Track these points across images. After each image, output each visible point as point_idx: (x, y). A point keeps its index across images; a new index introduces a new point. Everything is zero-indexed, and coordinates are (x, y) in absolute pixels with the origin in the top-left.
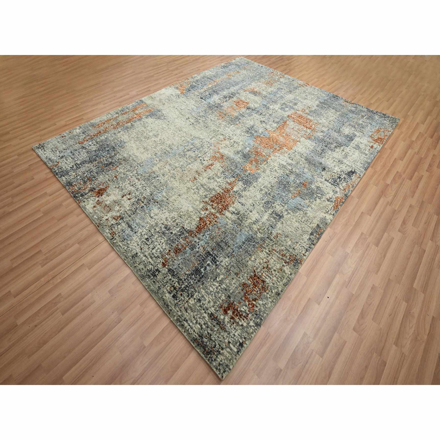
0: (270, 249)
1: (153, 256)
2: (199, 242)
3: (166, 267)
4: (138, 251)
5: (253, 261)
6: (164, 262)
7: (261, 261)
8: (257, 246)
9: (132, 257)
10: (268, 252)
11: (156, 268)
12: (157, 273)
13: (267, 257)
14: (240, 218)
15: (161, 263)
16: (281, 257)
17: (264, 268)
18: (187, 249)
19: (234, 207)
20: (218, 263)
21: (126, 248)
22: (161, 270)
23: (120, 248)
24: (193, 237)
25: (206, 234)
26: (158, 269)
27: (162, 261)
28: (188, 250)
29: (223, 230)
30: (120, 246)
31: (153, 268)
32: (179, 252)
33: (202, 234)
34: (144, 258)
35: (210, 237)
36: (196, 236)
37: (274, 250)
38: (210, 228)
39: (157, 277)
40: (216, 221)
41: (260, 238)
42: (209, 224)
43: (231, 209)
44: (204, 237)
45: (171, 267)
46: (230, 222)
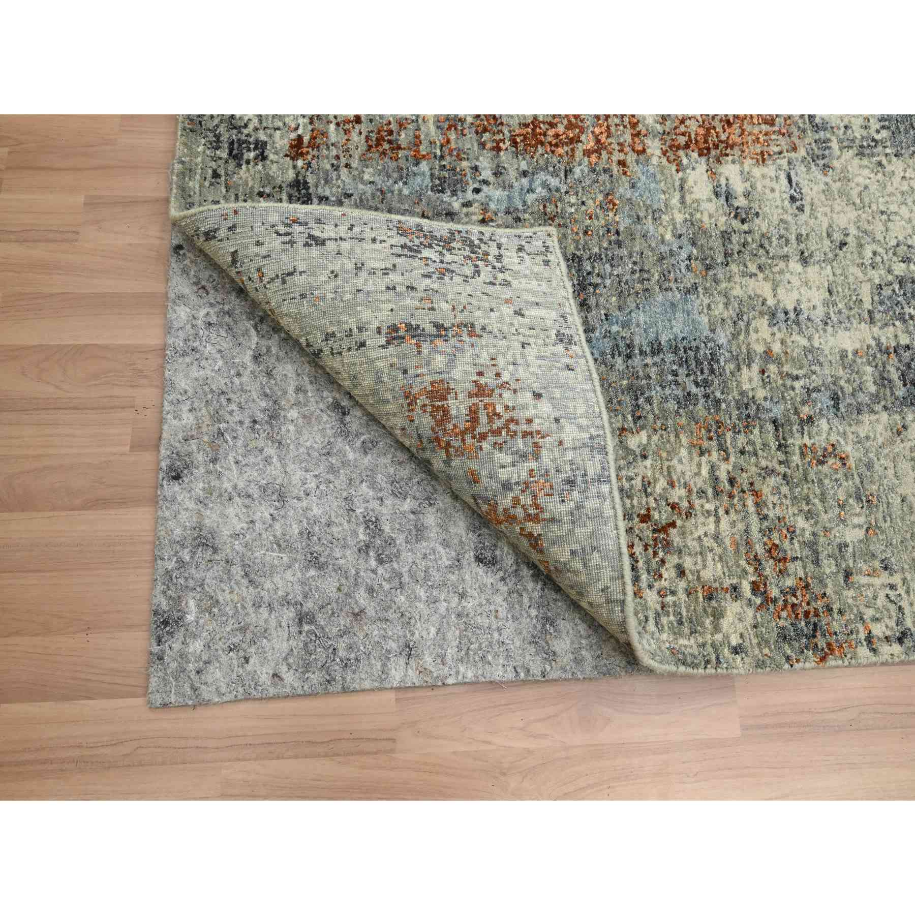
0: (743, 479)
2: (485, 182)
3: (300, 163)
5: (627, 449)
6: (306, 139)
7: (662, 483)
8: (700, 409)
10: (723, 475)
11: (262, 136)
12: (252, 155)
13: (702, 493)
14: (735, 238)
15: (293, 136)
16: (759, 549)
17: (646, 518)
18: (424, 166)
19: (746, 177)
22: (272, 157)
24: (483, 145)
25: (542, 176)
26: (265, 144)
27: (300, 132)
28: (423, 174)
29: (623, 222)
31: (251, 127)
32: (384, 153)
33: (524, 165)
35: (544, 201)
36: (498, 149)
37: (756, 494)
38: (577, 171)
39: (239, 166)
40: (622, 163)
41: (743, 393)
42: (588, 153)
43: (730, 171)
44: (525, 181)
45: (311, 179)
46: (679, 218)
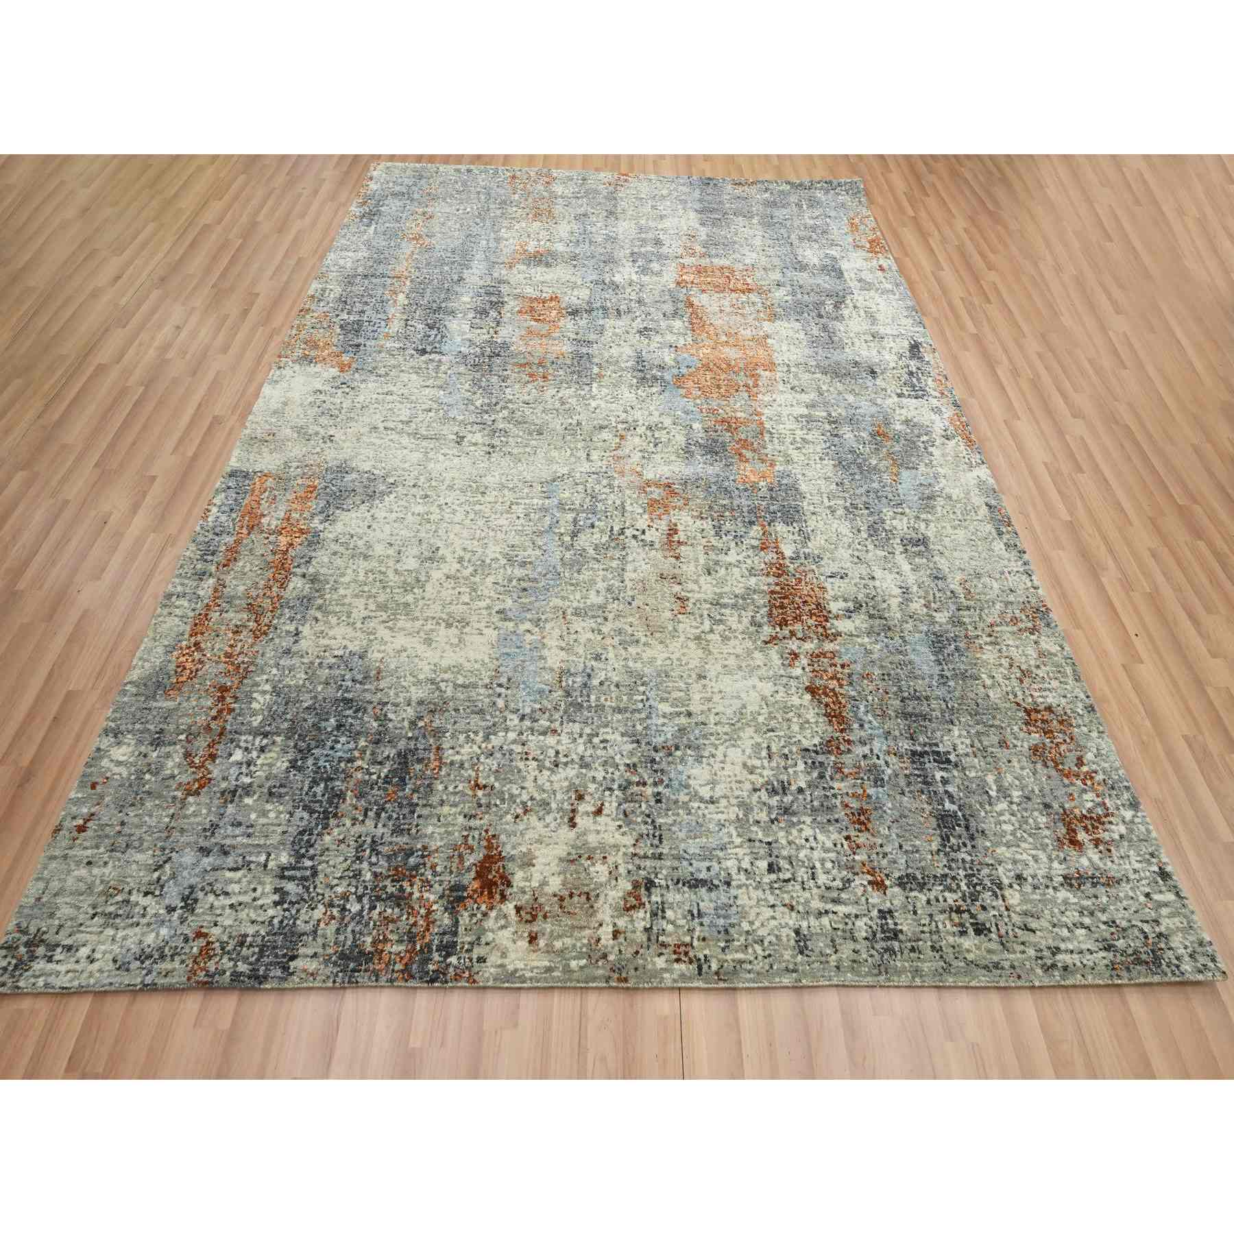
0: (988, 630)
1: (835, 894)
2: (871, 750)
3: (887, 883)
4: (791, 923)
5: (993, 685)
6: (870, 878)
7: (1002, 669)
8: (962, 645)
9: (801, 953)
10: (988, 639)
11: (875, 913)
12: (890, 921)
13: (999, 651)
14: (872, 612)
15: (869, 888)
16: (1015, 628)
17: (1022, 681)
18: (871, 791)
19: (836, 599)
20: (952, 757)
21: (758, 948)
22: (888, 905)
23: (749, 967)
24: (849, 751)
25: (861, 714)
26: (880, 911)
27: (865, 883)
28: (878, 793)
29: (877, 672)
30: (741, 962)
31: (869, 922)
32: (868, 819)
33: (856, 726)
34: (825, 921)
35: (875, 716)
36: (849, 742)
37: (992, 625)
38: (853, 693)
39: (901, 931)
40: (843, 666)
41: (948, 623)
42: (841, 686)
43: (835, 607)
44: (866, 726)
45: (897, 875)
46: (866, 640)
